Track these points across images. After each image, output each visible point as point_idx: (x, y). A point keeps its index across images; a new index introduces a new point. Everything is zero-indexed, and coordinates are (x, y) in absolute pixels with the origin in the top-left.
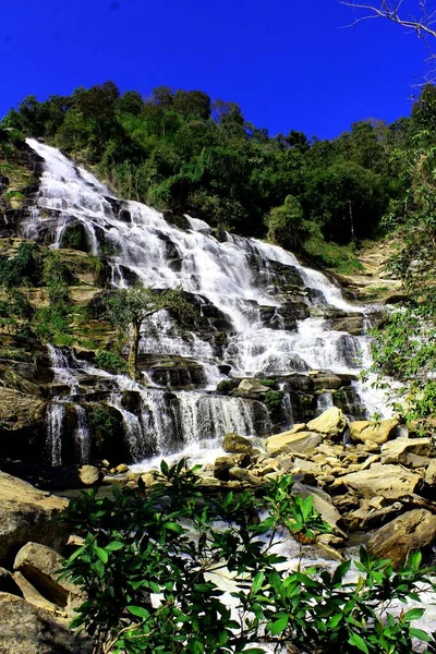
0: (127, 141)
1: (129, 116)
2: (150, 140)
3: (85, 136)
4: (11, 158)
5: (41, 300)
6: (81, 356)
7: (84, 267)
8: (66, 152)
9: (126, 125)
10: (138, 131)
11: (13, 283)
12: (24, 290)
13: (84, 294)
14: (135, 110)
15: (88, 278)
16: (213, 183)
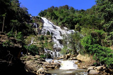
0: (56, 16)
1: (56, 11)
2: (59, 15)
3: (50, 16)
4: (40, 21)
5: (44, 42)
6: (47, 49)
7: (49, 37)
8: (47, 18)
9: (55, 13)
10: (57, 14)
11: (41, 40)
12: (42, 41)
13: (49, 41)
14: (57, 10)
15: (50, 38)
16: (67, 22)
